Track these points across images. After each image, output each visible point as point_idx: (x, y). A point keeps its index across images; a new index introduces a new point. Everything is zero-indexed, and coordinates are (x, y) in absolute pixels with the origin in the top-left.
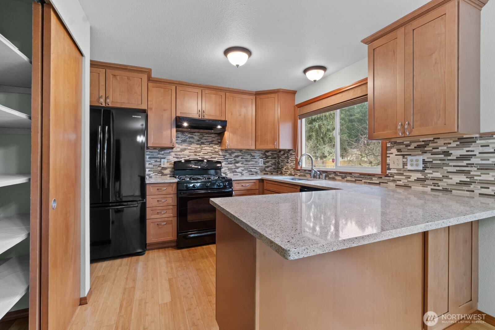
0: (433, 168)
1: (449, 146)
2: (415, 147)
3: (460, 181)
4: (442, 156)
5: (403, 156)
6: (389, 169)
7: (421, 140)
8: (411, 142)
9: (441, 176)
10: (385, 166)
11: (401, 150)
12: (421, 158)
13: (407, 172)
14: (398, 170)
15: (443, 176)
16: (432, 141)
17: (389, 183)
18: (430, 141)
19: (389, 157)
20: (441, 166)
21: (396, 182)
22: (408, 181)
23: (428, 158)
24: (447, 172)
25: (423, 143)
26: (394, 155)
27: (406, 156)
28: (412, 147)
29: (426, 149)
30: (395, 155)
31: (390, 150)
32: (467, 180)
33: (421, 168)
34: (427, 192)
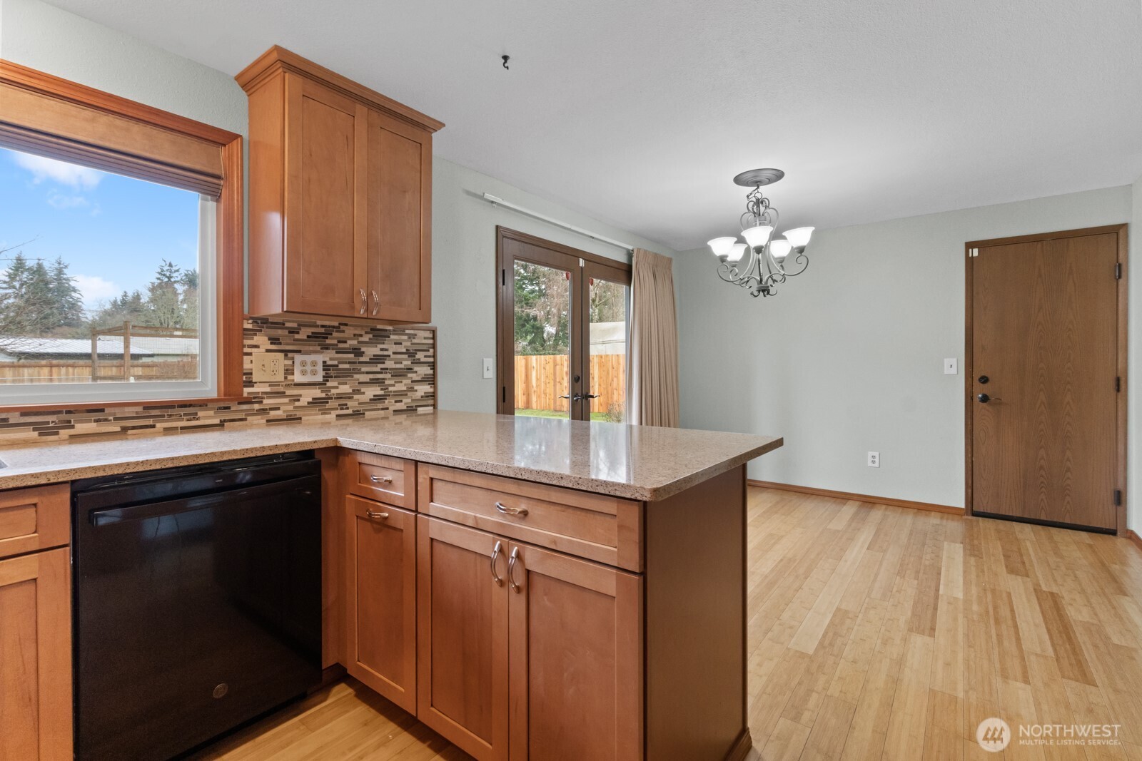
0: (339, 377)
1: (361, 339)
2: (308, 337)
3: (374, 396)
4: (352, 356)
5: (286, 352)
6: (250, 384)
7: (319, 323)
8: (301, 325)
9: (350, 391)
11: (278, 339)
12: (319, 358)
13: (293, 389)
14: (272, 384)
15: (353, 390)
16: (337, 329)
17: (248, 418)
18: (334, 327)
19: (250, 354)
20: (350, 373)
21: (268, 413)
22: (295, 407)
23: (331, 359)
24: (359, 383)
25: (322, 330)
26: (262, 350)
27: (290, 355)
28: (304, 334)
29: (328, 341)
30: (264, 350)
31: (252, 339)
32: (382, 393)
33: (319, 378)
34: (330, 423)
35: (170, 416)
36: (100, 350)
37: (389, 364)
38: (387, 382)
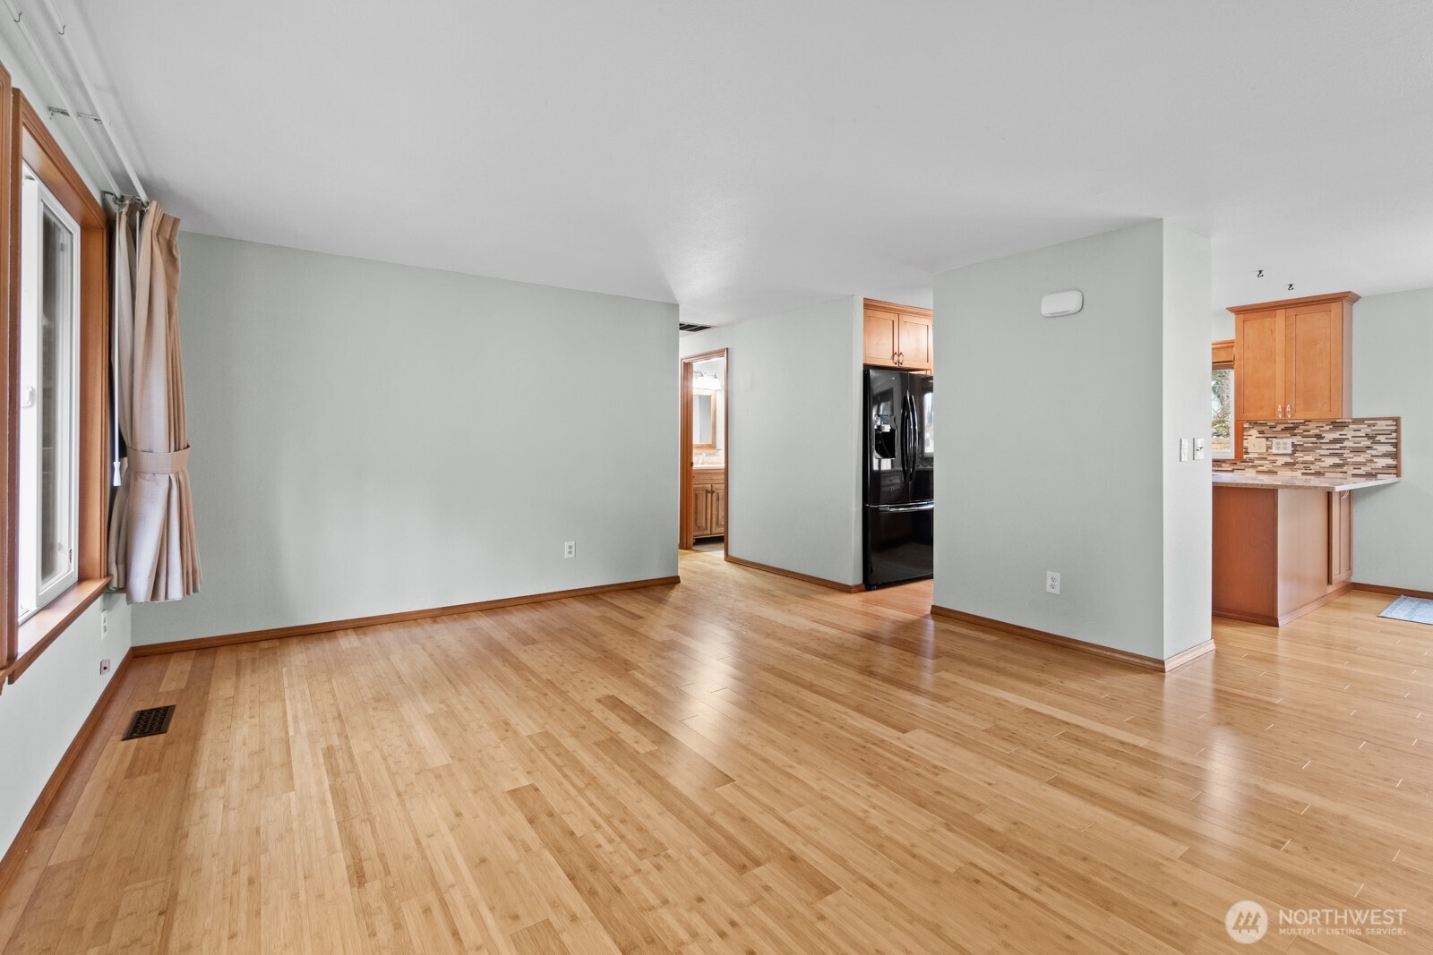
0: (1304, 451)
1: (1322, 429)
2: (1282, 429)
4: (1315, 439)
5: (1267, 438)
6: (1247, 453)
7: (1289, 421)
8: (1277, 424)
9: (1313, 459)
10: (1240, 450)
11: (1263, 432)
12: (1289, 441)
13: (1271, 457)
14: (1259, 454)
15: (1315, 459)
16: (1303, 424)
17: (1247, 469)
18: (1300, 423)
19: (1247, 439)
20: (1312, 449)
21: (1257, 468)
22: (1273, 466)
23: (1298, 441)
24: (1320, 455)
25: (1292, 425)
26: (1254, 437)
27: (1270, 439)
28: (1278, 429)
29: (1296, 431)
31: (1249, 432)
32: (1341, 462)
33: (1289, 450)
37: (1346, 444)
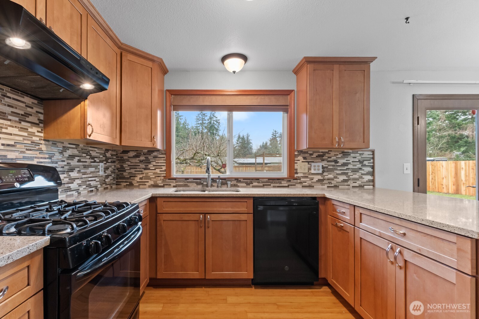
0: (328, 171)
1: (337, 156)
2: (317, 156)
3: (343, 179)
4: (333, 163)
5: (308, 162)
6: (297, 173)
7: (321, 151)
8: (314, 152)
9: (333, 177)
10: (292, 170)
11: (306, 158)
12: (321, 164)
13: (311, 175)
14: (304, 173)
15: (334, 177)
16: (328, 153)
17: (296, 185)
18: (326, 152)
19: (297, 163)
20: (333, 170)
21: (303, 184)
22: (311, 182)
23: (325, 165)
24: (337, 174)
25: (322, 154)
26: (301, 161)
27: (310, 163)
28: (314, 156)
29: (324, 158)
30: (301, 162)
31: (298, 158)
32: (347, 178)
33: (321, 172)
34: (324, 189)
35: (275, 182)
36: (257, 162)
37: (350, 166)
38: (349, 174)
